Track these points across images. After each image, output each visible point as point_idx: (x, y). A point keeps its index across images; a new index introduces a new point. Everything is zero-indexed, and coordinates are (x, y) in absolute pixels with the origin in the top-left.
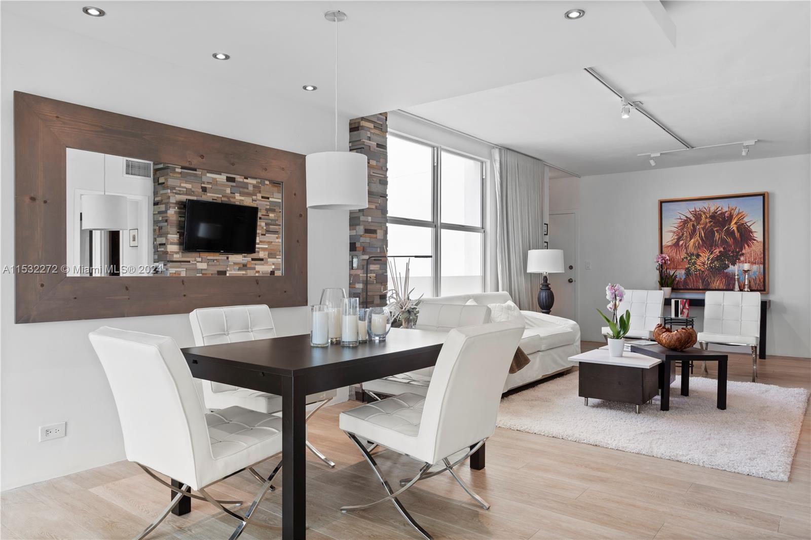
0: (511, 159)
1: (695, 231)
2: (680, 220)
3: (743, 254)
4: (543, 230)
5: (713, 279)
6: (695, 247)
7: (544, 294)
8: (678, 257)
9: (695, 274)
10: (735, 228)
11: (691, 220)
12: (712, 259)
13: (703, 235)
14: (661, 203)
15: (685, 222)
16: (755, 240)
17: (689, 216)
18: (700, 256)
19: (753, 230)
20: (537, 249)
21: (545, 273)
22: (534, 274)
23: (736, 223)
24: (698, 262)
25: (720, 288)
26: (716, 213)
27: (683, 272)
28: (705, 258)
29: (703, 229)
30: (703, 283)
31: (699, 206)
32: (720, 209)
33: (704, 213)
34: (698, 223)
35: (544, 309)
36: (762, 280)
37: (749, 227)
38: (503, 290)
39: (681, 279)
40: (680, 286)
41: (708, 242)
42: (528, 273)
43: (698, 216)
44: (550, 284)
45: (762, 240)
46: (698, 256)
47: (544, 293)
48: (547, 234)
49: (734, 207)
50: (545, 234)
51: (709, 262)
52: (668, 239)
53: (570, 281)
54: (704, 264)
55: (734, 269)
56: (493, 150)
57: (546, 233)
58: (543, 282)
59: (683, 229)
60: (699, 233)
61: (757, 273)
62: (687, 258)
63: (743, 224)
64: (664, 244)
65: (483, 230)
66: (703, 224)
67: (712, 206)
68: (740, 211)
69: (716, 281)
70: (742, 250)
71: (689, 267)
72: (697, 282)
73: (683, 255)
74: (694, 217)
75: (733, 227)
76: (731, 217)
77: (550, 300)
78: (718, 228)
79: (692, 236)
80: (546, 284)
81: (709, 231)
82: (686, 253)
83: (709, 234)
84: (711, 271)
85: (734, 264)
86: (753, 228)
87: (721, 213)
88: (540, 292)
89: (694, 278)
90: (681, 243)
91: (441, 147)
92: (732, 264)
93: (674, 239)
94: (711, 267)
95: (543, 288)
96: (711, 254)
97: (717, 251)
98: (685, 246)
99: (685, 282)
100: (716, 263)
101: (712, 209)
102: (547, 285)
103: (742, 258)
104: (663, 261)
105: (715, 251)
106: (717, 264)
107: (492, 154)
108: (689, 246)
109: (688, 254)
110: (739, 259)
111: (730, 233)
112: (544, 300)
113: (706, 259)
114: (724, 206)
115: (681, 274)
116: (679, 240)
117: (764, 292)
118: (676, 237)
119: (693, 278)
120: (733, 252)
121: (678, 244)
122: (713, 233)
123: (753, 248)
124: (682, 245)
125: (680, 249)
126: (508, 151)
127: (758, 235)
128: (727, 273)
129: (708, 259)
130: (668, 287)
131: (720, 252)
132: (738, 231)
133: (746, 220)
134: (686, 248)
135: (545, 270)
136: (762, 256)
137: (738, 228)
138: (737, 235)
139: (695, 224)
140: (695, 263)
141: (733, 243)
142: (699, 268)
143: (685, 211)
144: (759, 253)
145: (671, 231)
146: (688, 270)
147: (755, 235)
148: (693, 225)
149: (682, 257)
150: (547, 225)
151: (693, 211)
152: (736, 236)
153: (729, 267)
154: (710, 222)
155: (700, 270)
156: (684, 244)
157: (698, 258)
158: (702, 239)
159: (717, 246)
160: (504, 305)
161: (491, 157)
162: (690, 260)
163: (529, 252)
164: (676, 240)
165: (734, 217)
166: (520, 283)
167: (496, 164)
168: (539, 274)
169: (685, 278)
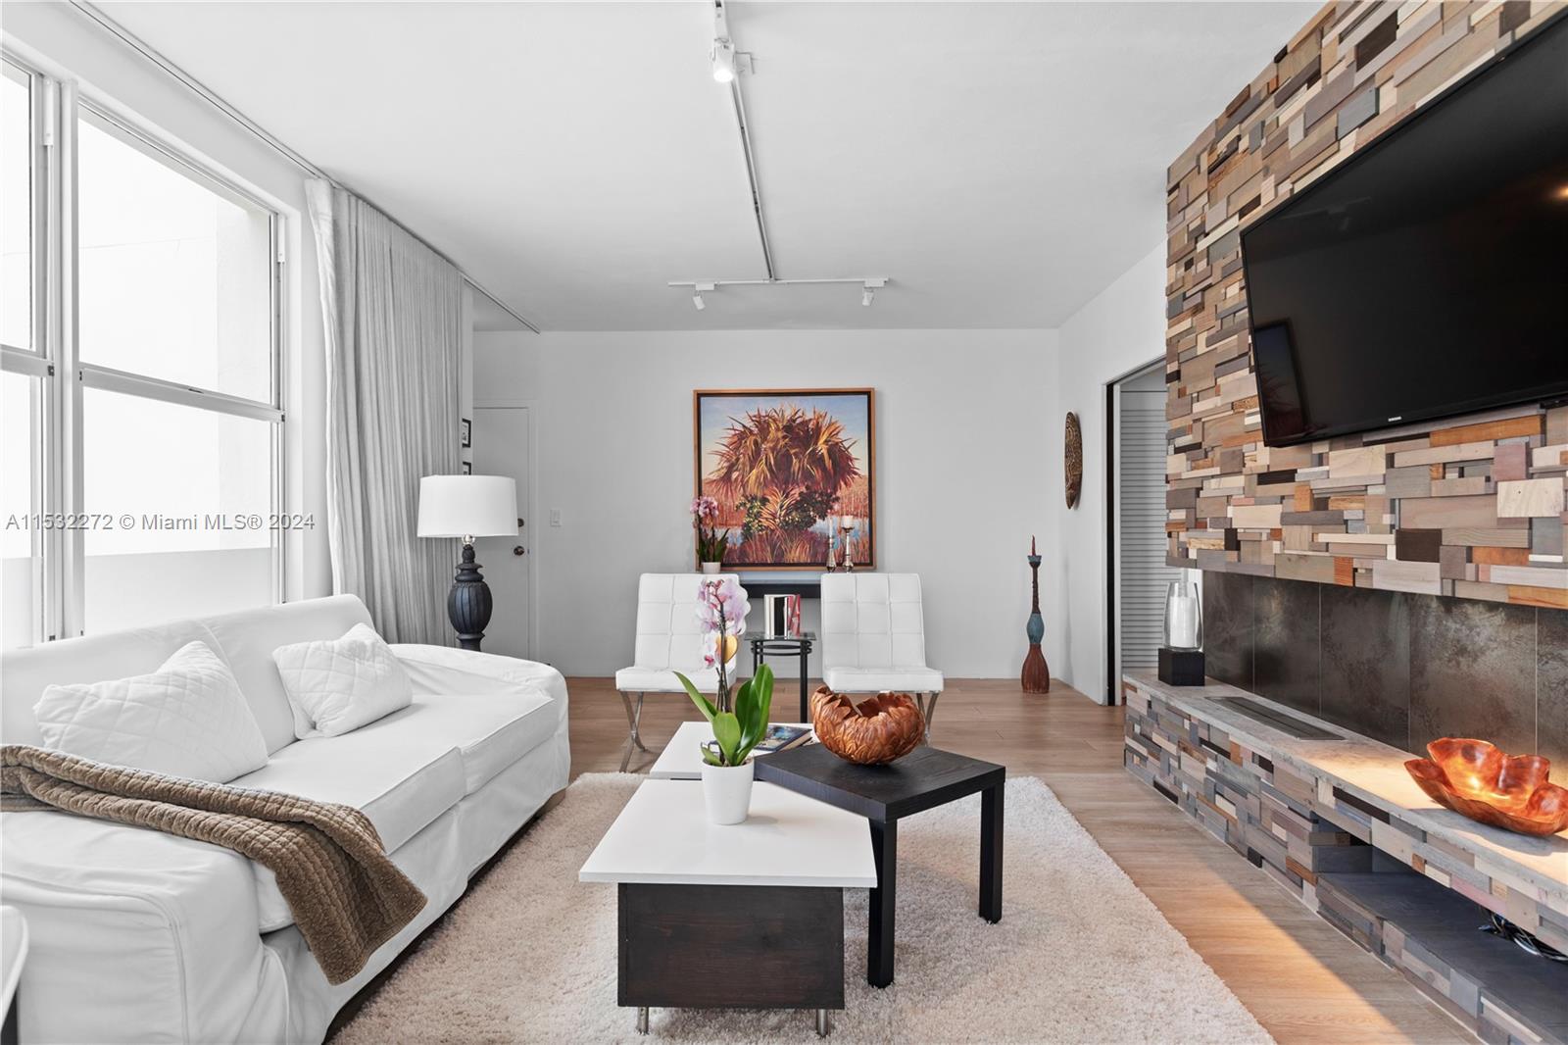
0: (369, 227)
1: (760, 454)
2: (733, 432)
3: (837, 499)
4: (461, 435)
5: (789, 544)
6: (760, 484)
7: (465, 594)
8: (729, 503)
9: (759, 535)
10: (824, 451)
11: (751, 432)
12: (787, 508)
13: (772, 463)
14: (699, 395)
15: (742, 436)
16: (856, 473)
17: (748, 425)
18: (768, 501)
19: (853, 456)
20: (444, 474)
21: (467, 539)
22: (436, 539)
23: (826, 442)
24: (765, 513)
25: (802, 561)
26: (794, 421)
27: (739, 531)
28: (776, 504)
29: (773, 449)
30: (772, 552)
31: (766, 406)
32: (800, 414)
33: (775, 421)
34: (764, 439)
35: (467, 633)
36: (867, 546)
37: (847, 449)
38: (345, 590)
39: (735, 545)
40: (733, 559)
41: (781, 476)
42: (421, 539)
43: (763, 424)
44: (481, 566)
45: (867, 474)
46: (764, 501)
47: (466, 591)
48: (469, 446)
49: (823, 413)
50: (464, 445)
51: (783, 513)
52: (713, 467)
53: (519, 551)
54: (774, 516)
55: (826, 526)
56: (309, 184)
57: (466, 442)
58: (461, 561)
59: (737, 449)
60: (766, 458)
61: (860, 533)
62: (745, 504)
63: (837, 443)
64: (703, 477)
65: (278, 415)
66: (772, 441)
67: (788, 408)
68: (833, 421)
69: (794, 548)
70: (835, 491)
71: (750, 522)
72: (763, 550)
73: (739, 499)
74: (757, 427)
75: (822, 448)
76: (818, 430)
77: (482, 608)
78: (797, 450)
79: (754, 460)
80: (470, 566)
81: (783, 456)
82: (743, 496)
83: (784, 460)
84: (786, 531)
85: (823, 517)
86: (853, 452)
87: (802, 423)
88: (454, 589)
89: (758, 543)
90: (735, 475)
91: (76, 83)
92: (820, 517)
93: (722, 468)
94: (787, 522)
95: (462, 578)
96: (787, 497)
97: (796, 493)
98: (742, 481)
99: (743, 550)
100: (794, 514)
101: (788, 414)
102: (474, 570)
103: (836, 507)
104: (708, 510)
105: (793, 492)
106: (796, 516)
107: (308, 193)
108: (748, 481)
109: (746, 497)
110: (831, 508)
111: (816, 460)
112: (467, 609)
113: (778, 507)
114: (808, 409)
115: (735, 535)
116: (730, 469)
117: (870, 568)
118: (726, 464)
119: (756, 544)
120: (821, 495)
121: (730, 478)
122: (787, 457)
123: (854, 487)
124: (736, 479)
125: (733, 488)
126: (360, 202)
127: (861, 466)
128: (812, 533)
129: (781, 507)
130: (714, 561)
131: (801, 494)
132: (830, 458)
133: (842, 436)
134: (743, 486)
135: (467, 529)
136: (867, 502)
137: (829, 451)
138: (828, 463)
139: (759, 440)
140: (758, 515)
141: (823, 479)
142: (765, 523)
143: (743, 414)
144: (862, 497)
145: (717, 453)
146: (747, 527)
147: (856, 464)
148: (756, 443)
149: (737, 503)
150: (469, 422)
151: (755, 416)
152: (827, 465)
153: (815, 521)
154: (784, 437)
155: (767, 528)
156: (740, 478)
157: (764, 505)
158: (771, 470)
159: (795, 483)
160: (336, 643)
161: (304, 202)
162: (751, 508)
163: (424, 481)
164: (725, 470)
165: (823, 429)
166: (398, 566)
167: (319, 228)
168: (451, 539)
169: (742, 544)
